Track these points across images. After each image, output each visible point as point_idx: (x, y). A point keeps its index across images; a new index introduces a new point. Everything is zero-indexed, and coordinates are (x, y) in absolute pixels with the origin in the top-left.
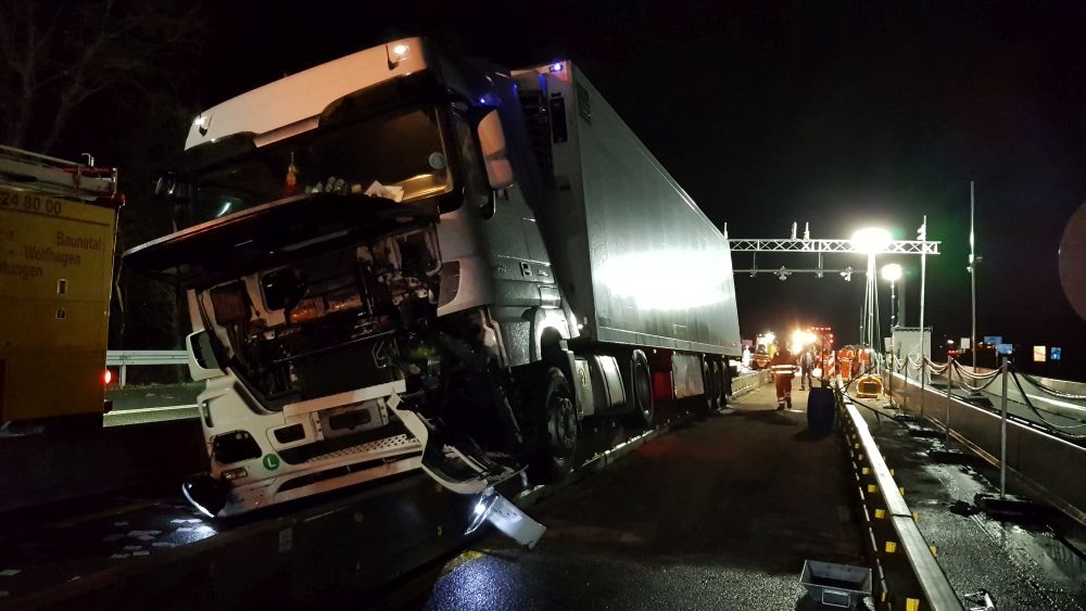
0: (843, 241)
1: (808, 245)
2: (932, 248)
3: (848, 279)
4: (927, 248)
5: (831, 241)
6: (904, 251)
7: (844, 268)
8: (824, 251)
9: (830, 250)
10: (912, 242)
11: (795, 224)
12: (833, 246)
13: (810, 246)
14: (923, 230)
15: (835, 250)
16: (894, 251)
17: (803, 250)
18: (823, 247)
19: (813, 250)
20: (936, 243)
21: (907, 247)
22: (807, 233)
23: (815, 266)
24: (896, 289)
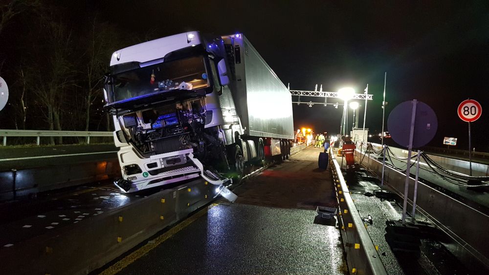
0: (335, 93)
1: (321, 94)
2: (370, 97)
3: (337, 107)
4: (368, 97)
5: (331, 93)
6: (359, 98)
7: (335, 103)
8: (328, 96)
9: (330, 97)
10: (362, 95)
11: (317, 85)
12: (331, 95)
13: (322, 94)
14: (366, 90)
15: (332, 97)
16: (355, 98)
17: (319, 96)
18: (327, 95)
19: (323, 96)
20: (371, 95)
21: (360, 96)
22: (321, 89)
23: (324, 102)
24: (355, 112)
